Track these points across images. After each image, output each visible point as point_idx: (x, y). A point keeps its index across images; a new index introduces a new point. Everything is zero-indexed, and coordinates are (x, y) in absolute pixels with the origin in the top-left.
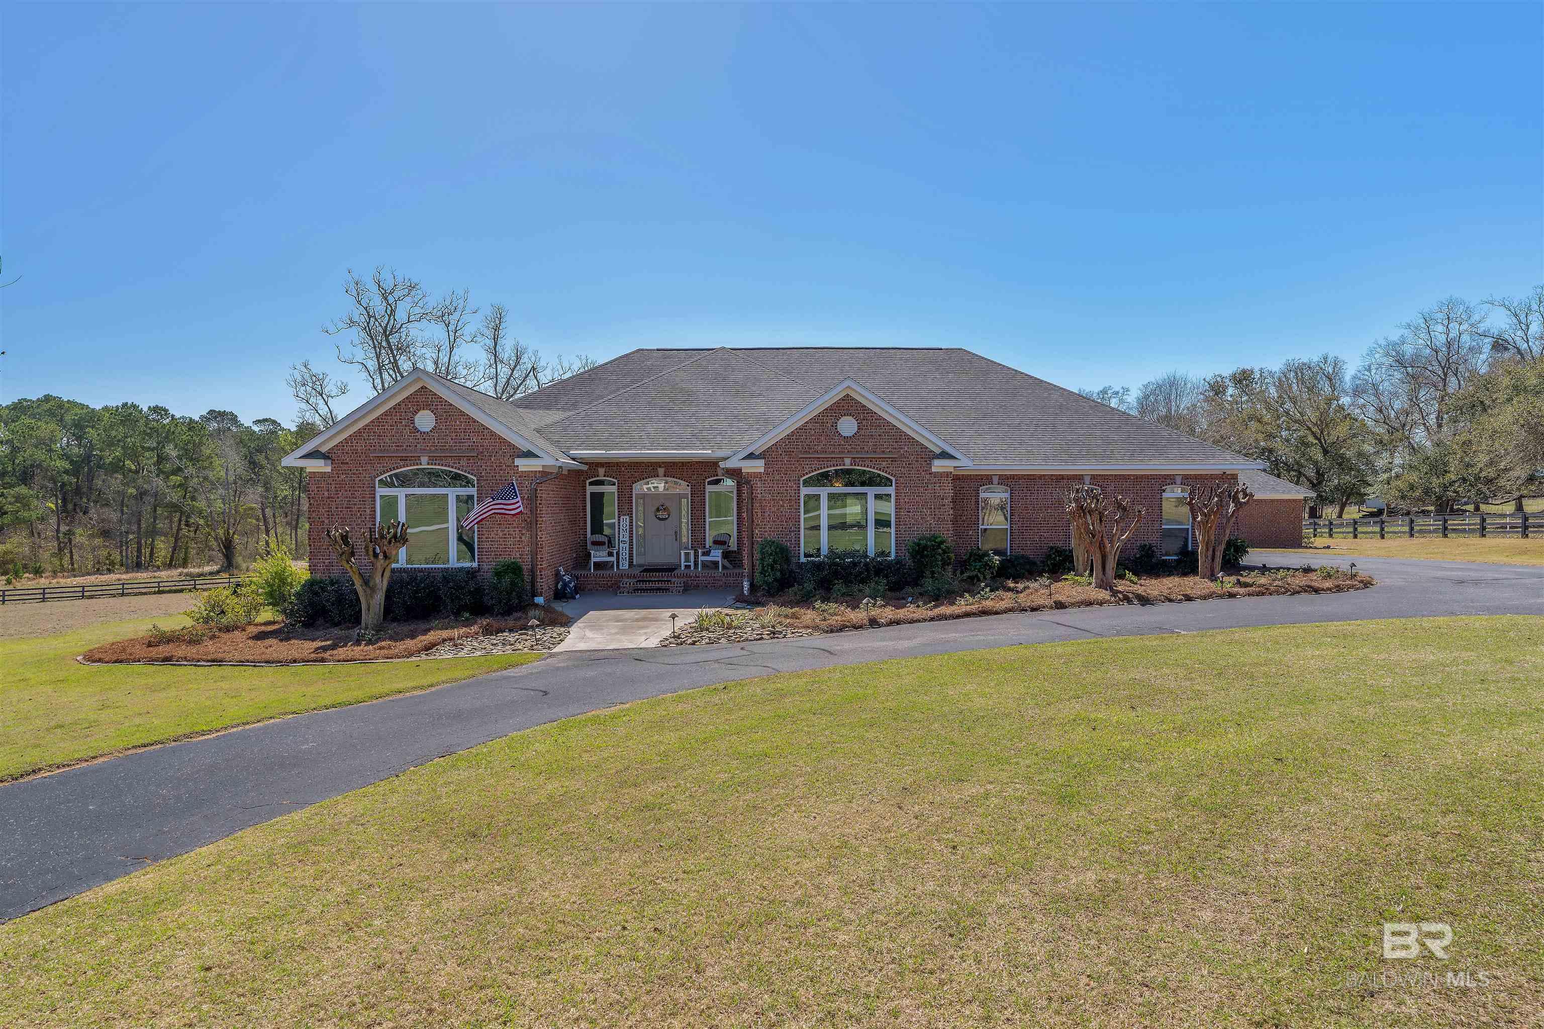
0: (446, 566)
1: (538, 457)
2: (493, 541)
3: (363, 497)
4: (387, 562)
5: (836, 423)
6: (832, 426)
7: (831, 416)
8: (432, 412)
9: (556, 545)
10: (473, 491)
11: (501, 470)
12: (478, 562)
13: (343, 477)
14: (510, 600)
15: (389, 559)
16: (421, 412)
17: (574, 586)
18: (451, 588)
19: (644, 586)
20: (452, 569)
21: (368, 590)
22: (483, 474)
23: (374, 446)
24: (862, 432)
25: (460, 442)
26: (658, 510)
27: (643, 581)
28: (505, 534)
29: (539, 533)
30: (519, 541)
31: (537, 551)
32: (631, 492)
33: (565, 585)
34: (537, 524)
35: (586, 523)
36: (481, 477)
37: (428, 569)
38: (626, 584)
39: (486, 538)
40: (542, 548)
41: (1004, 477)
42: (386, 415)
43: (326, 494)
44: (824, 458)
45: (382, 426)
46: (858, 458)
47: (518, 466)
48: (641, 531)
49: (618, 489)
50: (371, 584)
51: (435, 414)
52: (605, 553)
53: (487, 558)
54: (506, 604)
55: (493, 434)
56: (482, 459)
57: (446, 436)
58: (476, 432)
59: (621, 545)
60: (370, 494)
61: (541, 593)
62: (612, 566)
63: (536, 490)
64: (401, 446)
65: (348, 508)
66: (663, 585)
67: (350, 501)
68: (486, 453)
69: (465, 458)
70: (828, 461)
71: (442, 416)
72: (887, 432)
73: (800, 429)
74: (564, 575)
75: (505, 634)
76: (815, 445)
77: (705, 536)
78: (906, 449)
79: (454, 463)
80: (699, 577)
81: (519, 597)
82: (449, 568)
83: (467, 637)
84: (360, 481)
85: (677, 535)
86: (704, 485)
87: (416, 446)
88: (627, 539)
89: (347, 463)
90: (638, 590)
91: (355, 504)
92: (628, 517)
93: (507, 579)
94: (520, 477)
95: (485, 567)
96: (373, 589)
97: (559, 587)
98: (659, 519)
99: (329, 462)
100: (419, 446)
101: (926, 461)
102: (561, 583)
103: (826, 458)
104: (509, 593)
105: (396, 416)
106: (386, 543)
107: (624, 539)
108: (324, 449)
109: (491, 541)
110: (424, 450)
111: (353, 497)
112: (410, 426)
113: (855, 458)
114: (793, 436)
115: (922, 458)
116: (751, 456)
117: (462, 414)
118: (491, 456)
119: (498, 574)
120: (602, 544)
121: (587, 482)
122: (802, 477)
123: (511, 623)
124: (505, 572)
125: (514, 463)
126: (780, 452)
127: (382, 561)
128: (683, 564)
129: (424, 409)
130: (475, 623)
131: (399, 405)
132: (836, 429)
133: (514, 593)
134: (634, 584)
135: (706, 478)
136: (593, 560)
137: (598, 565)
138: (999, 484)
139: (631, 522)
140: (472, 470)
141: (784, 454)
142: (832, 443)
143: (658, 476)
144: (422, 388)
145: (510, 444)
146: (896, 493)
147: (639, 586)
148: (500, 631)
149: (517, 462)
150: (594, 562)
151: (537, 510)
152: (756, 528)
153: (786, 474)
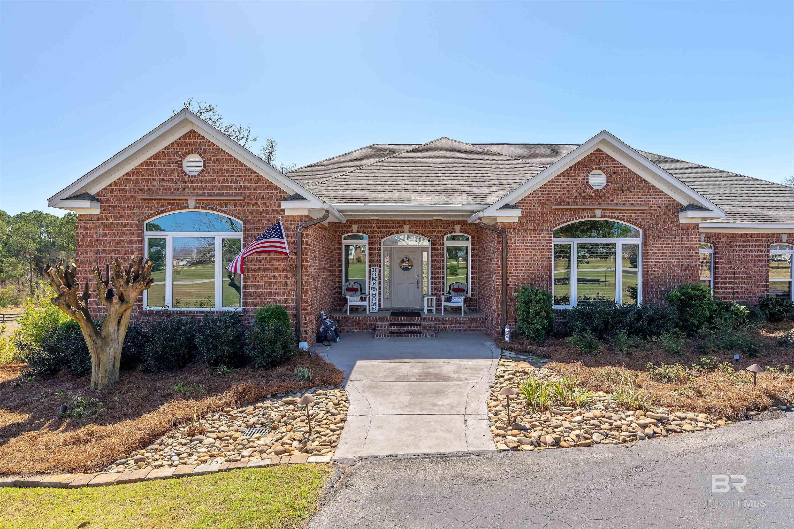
0: (212, 310)
1: (304, 199)
2: (259, 285)
3: (131, 240)
4: (124, 307)
5: (588, 176)
6: (584, 179)
7: (582, 170)
8: (200, 155)
9: (319, 290)
10: (239, 235)
11: (267, 214)
12: (244, 306)
13: (112, 219)
14: (274, 351)
15: (127, 302)
16: (190, 157)
17: (335, 330)
18: (208, 336)
19: (397, 329)
20: (217, 312)
21: (99, 342)
22: (250, 218)
23: (143, 189)
24: (612, 185)
25: (227, 186)
26: (403, 261)
27: (397, 324)
28: (270, 279)
29: (304, 278)
30: (284, 286)
31: (302, 296)
32: (380, 245)
33: (327, 328)
34: (302, 269)
35: (341, 272)
36: (248, 221)
37: (194, 312)
38: (381, 327)
39: (252, 282)
40: (307, 293)
41: (709, 235)
42: (154, 159)
43: (94, 236)
44: (575, 209)
45: (151, 169)
46: (607, 210)
47: (284, 210)
48: (387, 279)
49: (369, 243)
50: (103, 334)
51: (203, 158)
52: (358, 298)
53: (252, 302)
54: (270, 356)
55: (260, 178)
56: (248, 203)
57: (213, 179)
58: (243, 176)
59: (372, 291)
60: (137, 237)
61: (306, 338)
62: (365, 309)
63: (302, 234)
64: (169, 190)
65: (115, 250)
66: (416, 329)
67: (117, 244)
68: (252, 197)
69: (232, 202)
70: (579, 213)
71: (210, 160)
72: (636, 186)
73: (553, 182)
74: (325, 319)
75: (267, 403)
76: (567, 197)
77: (443, 284)
78: (654, 201)
79: (221, 207)
80: (446, 321)
81: (284, 347)
82: (214, 312)
83: (214, 412)
84: (128, 223)
85: (419, 283)
86: (443, 240)
87: (184, 190)
88: (376, 286)
89: (116, 206)
90: (393, 333)
91: (123, 247)
92: (377, 267)
93: (271, 326)
94: (286, 221)
95: (250, 311)
96: (105, 340)
97: (321, 330)
98: (403, 269)
99: (98, 204)
100: (186, 189)
101: (674, 214)
102: (323, 327)
103: (577, 209)
104: (272, 343)
105: (164, 159)
106: (122, 283)
107: (374, 286)
108: (93, 191)
109: (256, 285)
110: (192, 193)
111: (121, 240)
112: (177, 169)
113: (605, 210)
114: (545, 188)
115: (670, 210)
116: (506, 207)
117: (230, 157)
118: (257, 200)
119: (262, 320)
120: (356, 290)
121: (343, 236)
122: (554, 227)
123: (274, 385)
124: (269, 317)
125: (280, 206)
126: (533, 204)
127: (117, 306)
128: (426, 309)
129: (192, 153)
130: (228, 388)
131: (168, 149)
132: (587, 182)
133: (279, 343)
134: (388, 327)
135: (445, 234)
136: (349, 304)
137: (354, 309)
138: (705, 241)
139: (380, 272)
140: (239, 214)
141: (537, 205)
142: (583, 195)
143: (403, 232)
144: (191, 132)
145: (277, 189)
146: (644, 244)
147: (394, 329)
148: (260, 398)
149: (285, 204)
150: (350, 306)
151: (302, 255)
152: (509, 276)
153: (539, 225)
